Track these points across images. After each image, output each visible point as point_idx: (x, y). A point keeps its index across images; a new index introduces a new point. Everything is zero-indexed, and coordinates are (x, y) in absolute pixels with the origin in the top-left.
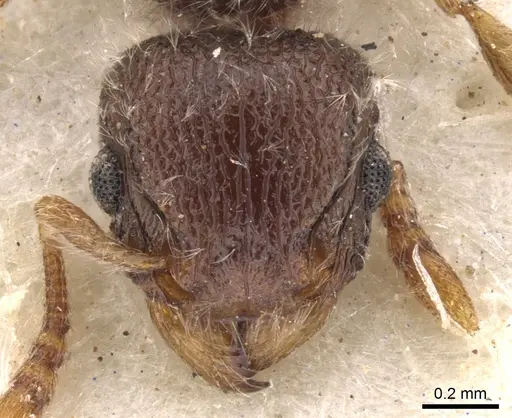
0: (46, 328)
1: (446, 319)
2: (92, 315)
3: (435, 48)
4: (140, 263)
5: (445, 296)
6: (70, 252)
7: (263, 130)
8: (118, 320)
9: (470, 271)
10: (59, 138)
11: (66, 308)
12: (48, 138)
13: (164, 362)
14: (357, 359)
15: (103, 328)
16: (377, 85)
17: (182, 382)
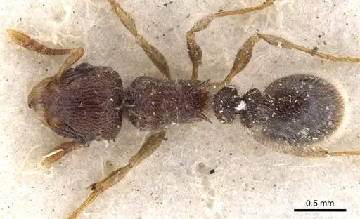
0: (47, 49)
1: (45, 157)
2: (53, 62)
3: (123, 156)
4: (59, 76)
5: (53, 156)
6: (65, 57)
7: (90, 111)
8: (51, 68)
9: (60, 163)
10: (103, 54)
11: (54, 54)
12: (103, 51)
13: (38, 80)
14: (37, 133)
15: (49, 65)
16: (106, 142)
17: (32, 85)
